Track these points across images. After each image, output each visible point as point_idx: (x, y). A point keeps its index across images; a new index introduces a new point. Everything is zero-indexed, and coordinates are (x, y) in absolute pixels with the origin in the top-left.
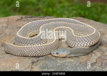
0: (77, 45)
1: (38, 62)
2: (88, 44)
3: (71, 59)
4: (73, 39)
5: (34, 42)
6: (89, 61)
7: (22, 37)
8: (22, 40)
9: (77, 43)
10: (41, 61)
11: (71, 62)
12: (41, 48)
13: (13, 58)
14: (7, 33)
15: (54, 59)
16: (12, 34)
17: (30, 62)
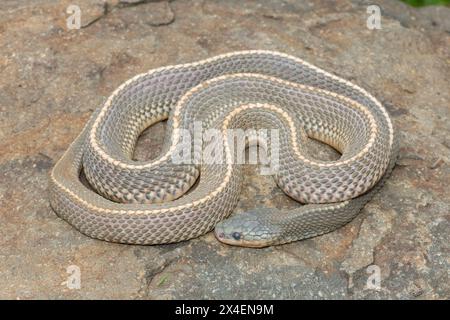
0: (307, 194)
1: (168, 269)
2: (348, 192)
3: (284, 256)
4: (293, 170)
5: (153, 181)
6: (350, 257)
7: (111, 160)
8: (111, 171)
9: (306, 188)
10: (180, 267)
11: (285, 270)
12: (179, 217)
13: (80, 247)
14: (54, 99)
15: (226, 258)
16: (74, 110)
17: (142, 273)
